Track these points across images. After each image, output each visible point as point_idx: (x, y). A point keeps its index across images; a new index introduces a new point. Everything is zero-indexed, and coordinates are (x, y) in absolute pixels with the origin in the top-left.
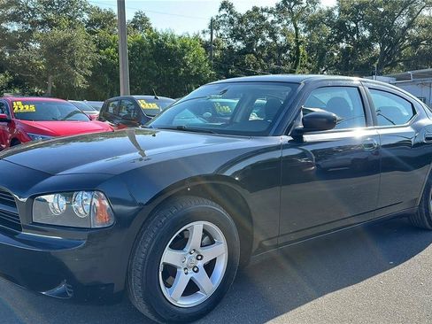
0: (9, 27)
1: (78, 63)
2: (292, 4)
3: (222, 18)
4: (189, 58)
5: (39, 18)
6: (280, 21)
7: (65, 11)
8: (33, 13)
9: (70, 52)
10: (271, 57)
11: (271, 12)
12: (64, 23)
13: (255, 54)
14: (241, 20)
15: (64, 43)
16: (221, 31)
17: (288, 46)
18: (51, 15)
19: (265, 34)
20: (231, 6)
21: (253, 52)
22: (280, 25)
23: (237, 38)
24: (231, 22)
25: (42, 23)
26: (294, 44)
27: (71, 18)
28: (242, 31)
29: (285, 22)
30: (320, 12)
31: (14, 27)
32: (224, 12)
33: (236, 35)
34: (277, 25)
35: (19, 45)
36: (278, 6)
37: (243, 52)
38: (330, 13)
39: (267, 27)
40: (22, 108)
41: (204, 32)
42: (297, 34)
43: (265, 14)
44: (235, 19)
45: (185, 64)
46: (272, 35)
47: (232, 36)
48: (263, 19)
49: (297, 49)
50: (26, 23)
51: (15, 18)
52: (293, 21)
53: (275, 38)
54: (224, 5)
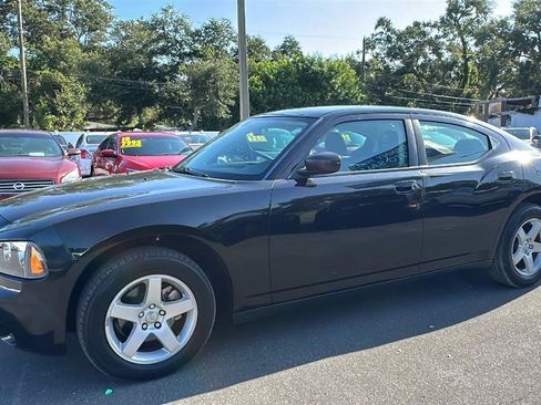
0: (159, 61)
1: (221, 93)
2: (459, 15)
3: (378, 37)
4: (337, 81)
5: (187, 50)
6: (445, 35)
7: (212, 41)
8: (181, 46)
9: (214, 83)
10: (434, 76)
11: (434, 26)
12: (210, 53)
13: (415, 74)
14: (399, 38)
15: (208, 74)
16: (377, 50)
17: (455, 63)
18: (198, 46)
19: (427, 50)
20: (388, 23)
21: (414, 72)
22: (444, 40)
23: (395, 57)
24: (389, 40)
25: (189, 55)
26: (461, 60)
27: (217, 48)
28: (400, 48)
29: (451, 36)
30: (492, 23)
31: (163, 60)
32: (380, 29)
33: (393, 54)
34: (442, 40)
35: (167, 77)
36: (442, 19)
37: (401, 72)
38: (503, 23)
39: (430, 42)
40: (129, 143)
41: (358, 53)
42: (465, 49)
43: (427, 29)
44: (393, 36)
45: (333, 88)
46: (436, 51)
47: (388, 55)
48: (424, 34)
49: (465, 66)
50: (174, 55)
51: (164, 51)
52: (461, 35)
53: (440, 55)
54: (381, 22)
